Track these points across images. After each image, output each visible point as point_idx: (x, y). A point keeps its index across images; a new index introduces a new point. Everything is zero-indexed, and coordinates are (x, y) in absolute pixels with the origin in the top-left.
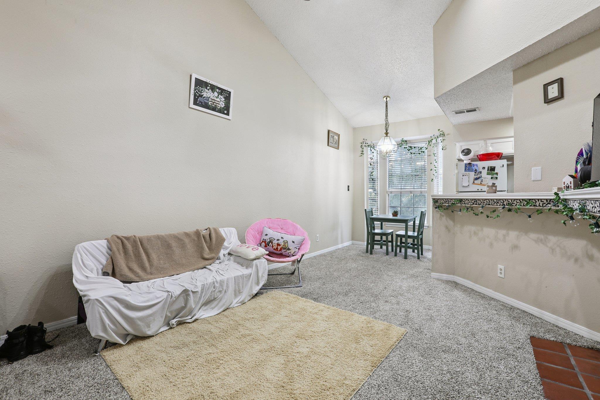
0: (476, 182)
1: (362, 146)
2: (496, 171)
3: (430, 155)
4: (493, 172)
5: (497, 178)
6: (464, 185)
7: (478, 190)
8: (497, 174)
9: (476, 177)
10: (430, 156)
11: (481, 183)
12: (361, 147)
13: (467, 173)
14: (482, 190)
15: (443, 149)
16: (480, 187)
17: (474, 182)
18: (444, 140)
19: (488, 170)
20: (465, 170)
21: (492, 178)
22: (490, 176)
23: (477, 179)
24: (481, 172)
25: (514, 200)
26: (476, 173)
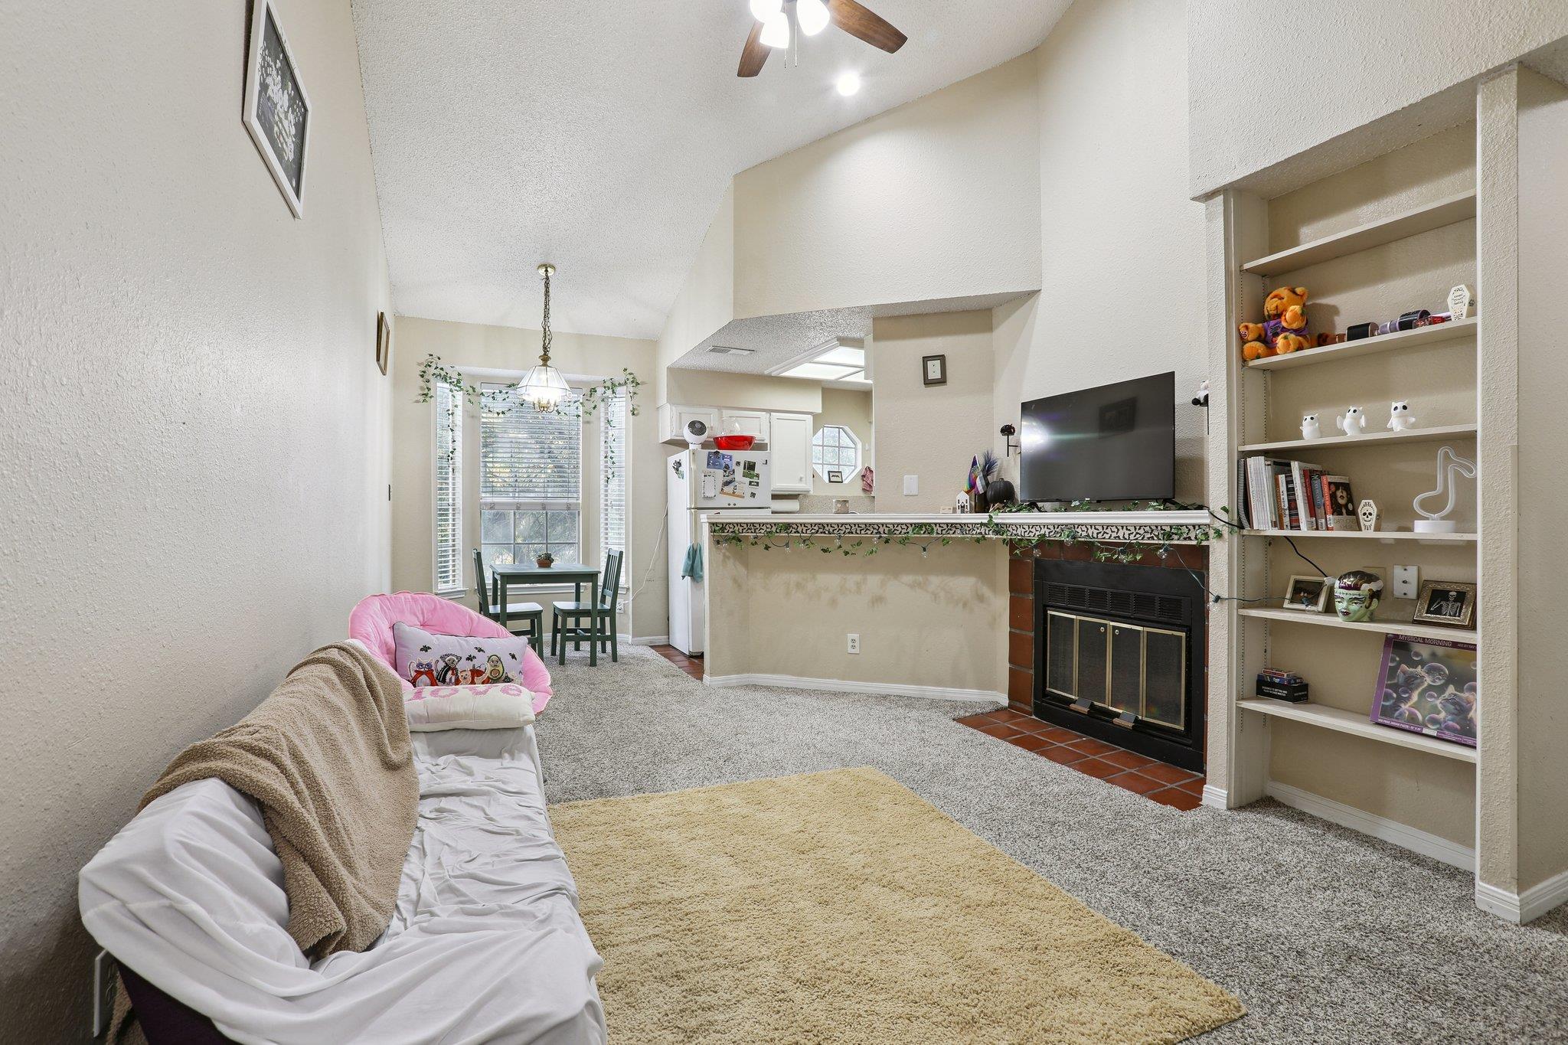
0: (726, 489)
1: (424, 372)
2: (756, 472)
3: (588, 422)
4: (752, 472)
5: (758, 483)
6: (707, 495)
7: (729, 505)
8: (757, 476)
9: (726, 479)
10: (588, 425)
11: (734, 493)
12: (422, 376)
13: (712, 470)
14: (735, 505)
15: (633, 414)
16: (732, 500)
17: (722, 489)
18: (635, 393)
19: (744, 469)
20: (708, 464)
21: (750, 483)
22: (748, 480)
23: (727, 484)
24: (734, 471)
25: (898, 524)
26: (725, 471)
